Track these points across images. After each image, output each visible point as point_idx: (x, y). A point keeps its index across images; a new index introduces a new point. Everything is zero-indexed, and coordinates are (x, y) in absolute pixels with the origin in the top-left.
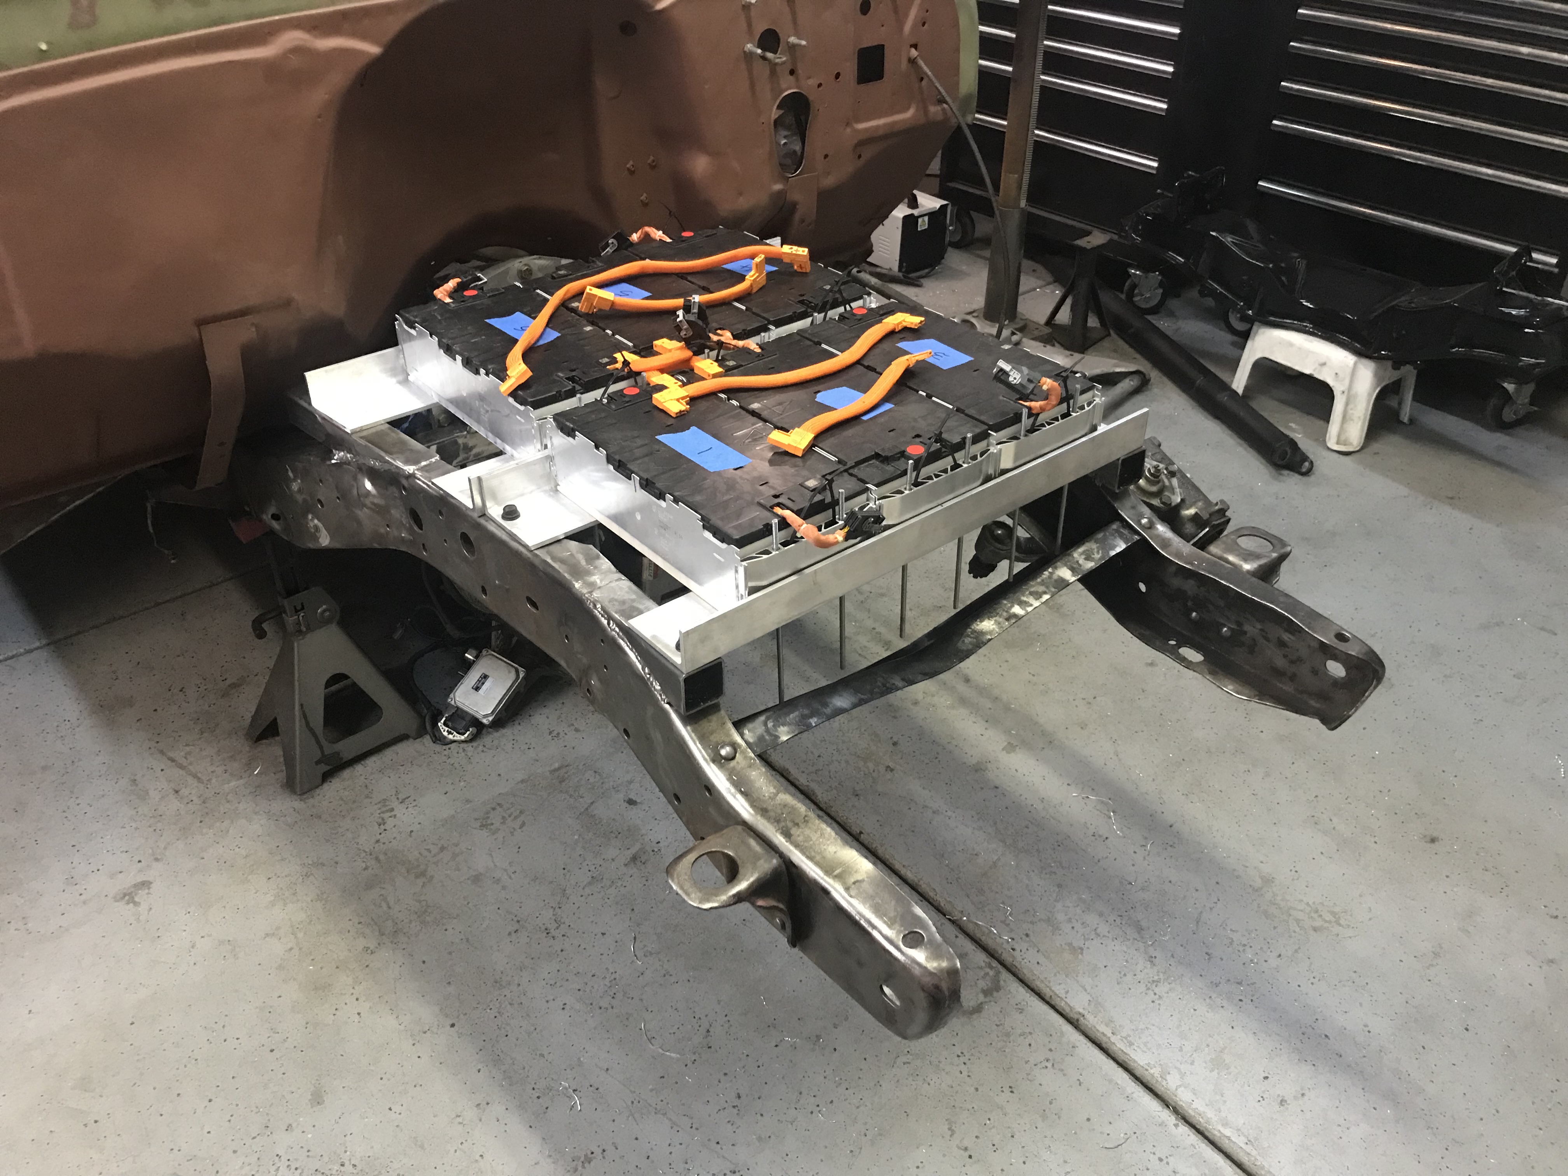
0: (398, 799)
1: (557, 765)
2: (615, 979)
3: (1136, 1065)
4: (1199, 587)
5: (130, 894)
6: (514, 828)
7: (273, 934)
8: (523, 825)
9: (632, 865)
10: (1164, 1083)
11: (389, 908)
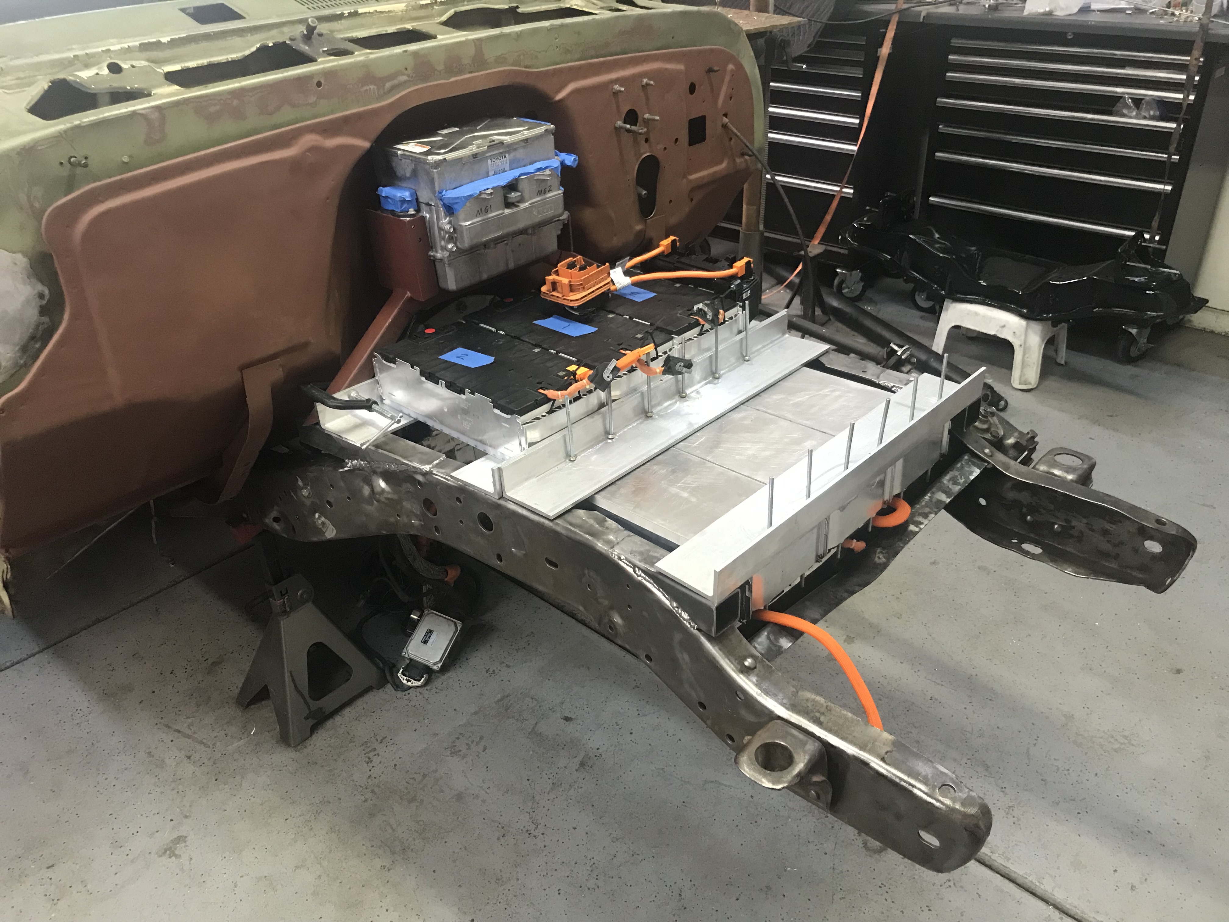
0: (377, 740)
1: (499, 696)
2: (594, 864)
3: (1016, 875)
4: (1031, 497)
5: (171, 848)
6: (478, 752)
7: (302, 865)
8: (485, 749)
9: (582, 770)
10: (1042, 887)
11: (394, 830)
